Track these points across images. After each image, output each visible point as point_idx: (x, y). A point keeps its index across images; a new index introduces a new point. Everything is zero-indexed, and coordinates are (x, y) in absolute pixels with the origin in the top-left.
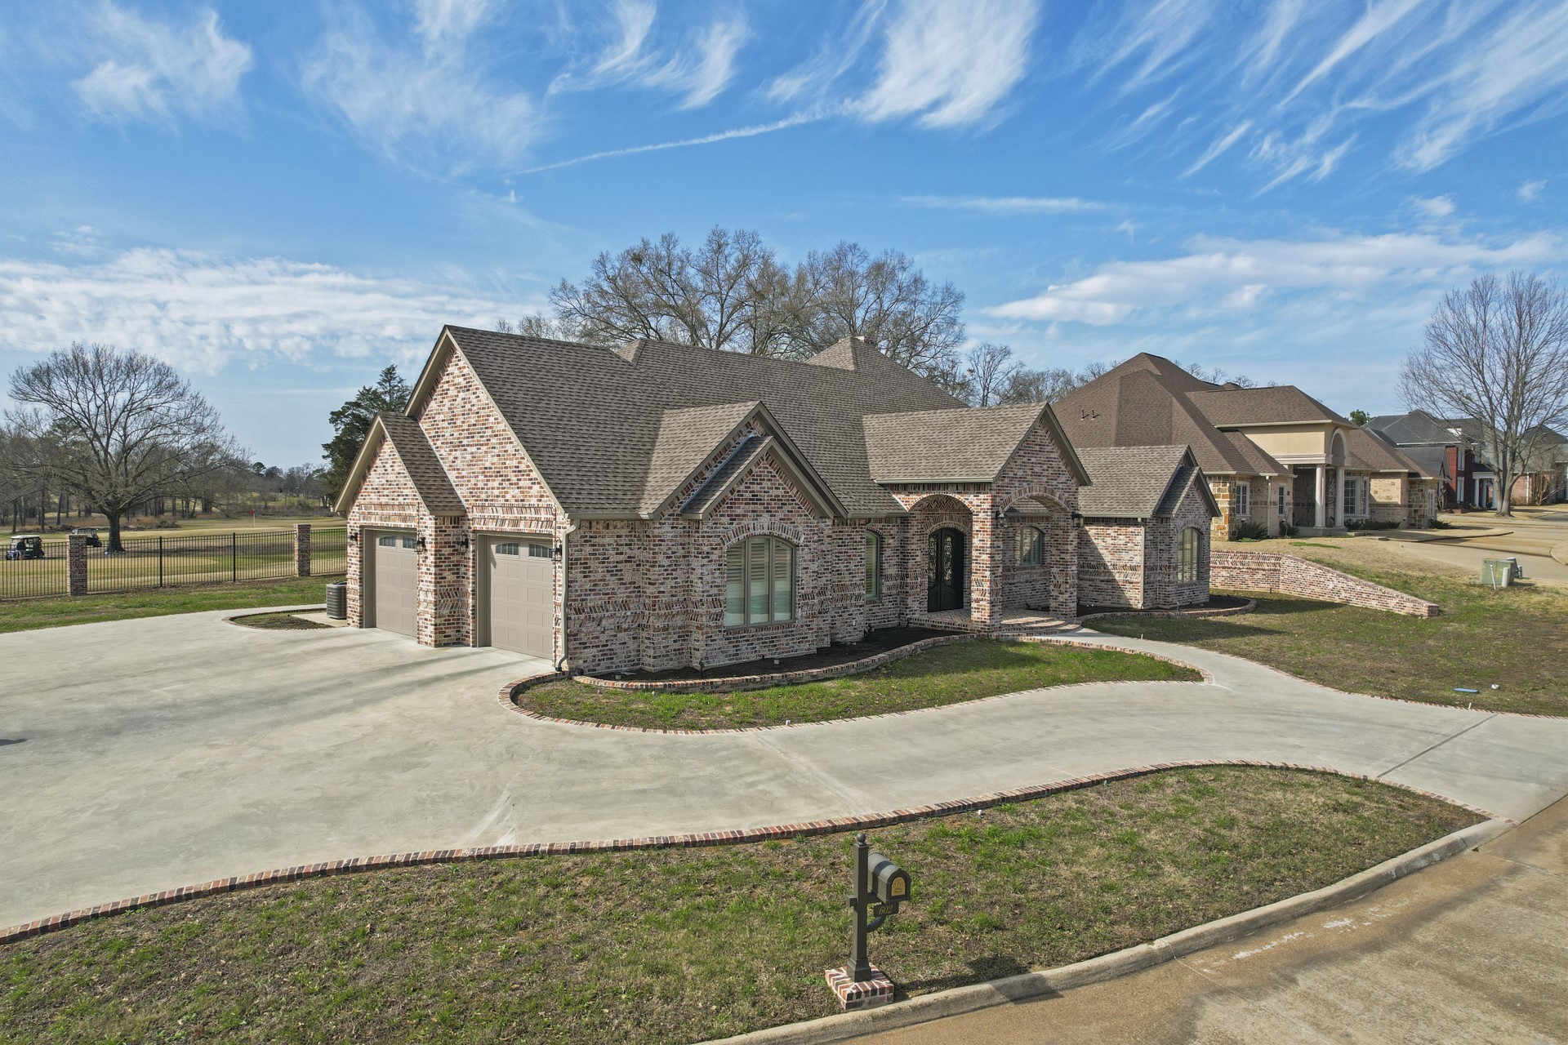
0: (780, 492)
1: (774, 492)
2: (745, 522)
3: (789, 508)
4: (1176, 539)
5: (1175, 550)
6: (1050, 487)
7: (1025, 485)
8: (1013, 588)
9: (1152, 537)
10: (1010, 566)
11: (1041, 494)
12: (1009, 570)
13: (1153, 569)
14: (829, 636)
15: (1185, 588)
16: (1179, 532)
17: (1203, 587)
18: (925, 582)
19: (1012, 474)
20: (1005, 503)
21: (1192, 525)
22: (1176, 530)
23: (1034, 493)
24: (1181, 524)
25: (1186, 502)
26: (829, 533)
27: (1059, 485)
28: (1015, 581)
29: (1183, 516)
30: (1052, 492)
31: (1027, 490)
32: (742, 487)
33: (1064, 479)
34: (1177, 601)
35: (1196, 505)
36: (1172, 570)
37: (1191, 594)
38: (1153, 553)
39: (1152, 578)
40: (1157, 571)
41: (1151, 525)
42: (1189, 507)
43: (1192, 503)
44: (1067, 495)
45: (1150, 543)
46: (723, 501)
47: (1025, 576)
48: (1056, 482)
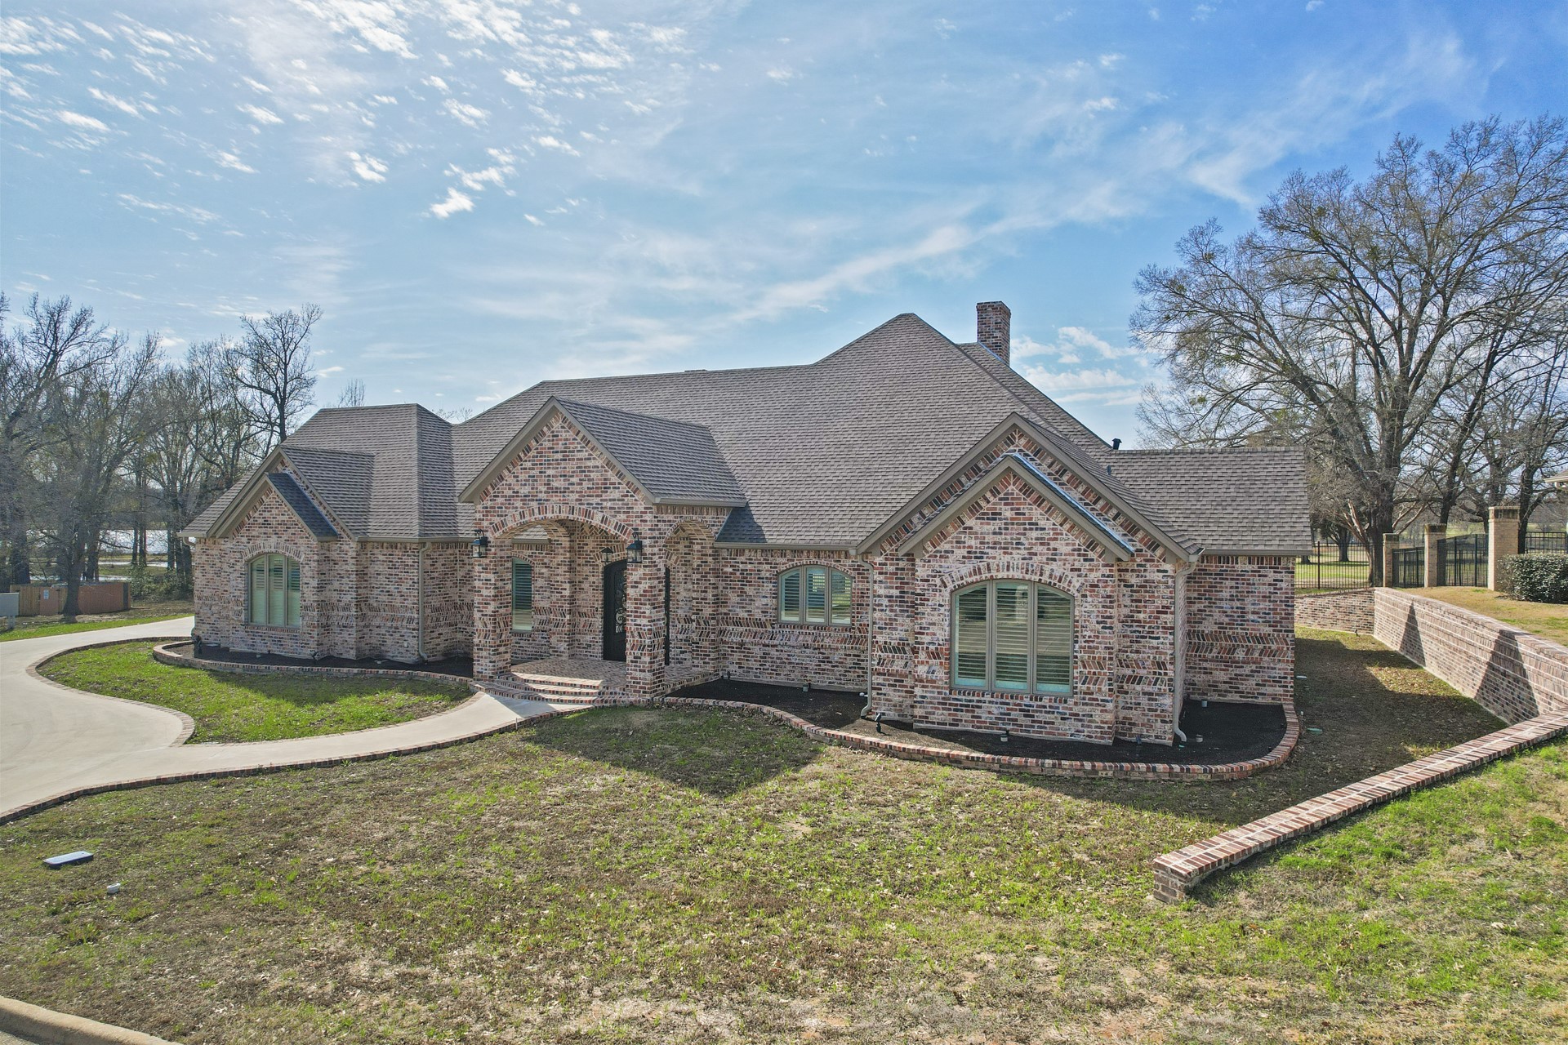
0: (285, 518)
1: (280, 518)
2: (258, 542)
3: (293, 531)
4: (938, 599)
5: (935, 619)
6: (585, 507)
7: (534, 504)
8: (773, 652)
9: (896, 592)
10: (763, 619)
11: (563, 516)
12: (761, 625)
13: (899, 649)
14: (358, 649)
15: (988, 698)
16: (950, 586)
17: (1076, 710)
18: (598, 622)
19: (510, 493)
20: (496, 528)
21: (1011, 573)
22: (938, 581)
23: (549, 515)
24: (958, 570)
25: (986, 528)
26: (354, 554)
27: (605, 504)
28: (776, 642)
29: (971, 555)
30: (587, 514)
31: (536, 511)
32: (256, 515)
33: (616, 494)
34: (949, 719)
35: (1035, 534)
36: (922, 656)
37: (1014, 714)
38: (900, 620)
39: (898, 665)
40: (909, 654)
41: (891, 569)
42: (998, 538)
43: (1015, 530)
44: (623, 516)
45: (885, 602)
46: (242, 525)
47: (801, 638)
48: (598, 500)
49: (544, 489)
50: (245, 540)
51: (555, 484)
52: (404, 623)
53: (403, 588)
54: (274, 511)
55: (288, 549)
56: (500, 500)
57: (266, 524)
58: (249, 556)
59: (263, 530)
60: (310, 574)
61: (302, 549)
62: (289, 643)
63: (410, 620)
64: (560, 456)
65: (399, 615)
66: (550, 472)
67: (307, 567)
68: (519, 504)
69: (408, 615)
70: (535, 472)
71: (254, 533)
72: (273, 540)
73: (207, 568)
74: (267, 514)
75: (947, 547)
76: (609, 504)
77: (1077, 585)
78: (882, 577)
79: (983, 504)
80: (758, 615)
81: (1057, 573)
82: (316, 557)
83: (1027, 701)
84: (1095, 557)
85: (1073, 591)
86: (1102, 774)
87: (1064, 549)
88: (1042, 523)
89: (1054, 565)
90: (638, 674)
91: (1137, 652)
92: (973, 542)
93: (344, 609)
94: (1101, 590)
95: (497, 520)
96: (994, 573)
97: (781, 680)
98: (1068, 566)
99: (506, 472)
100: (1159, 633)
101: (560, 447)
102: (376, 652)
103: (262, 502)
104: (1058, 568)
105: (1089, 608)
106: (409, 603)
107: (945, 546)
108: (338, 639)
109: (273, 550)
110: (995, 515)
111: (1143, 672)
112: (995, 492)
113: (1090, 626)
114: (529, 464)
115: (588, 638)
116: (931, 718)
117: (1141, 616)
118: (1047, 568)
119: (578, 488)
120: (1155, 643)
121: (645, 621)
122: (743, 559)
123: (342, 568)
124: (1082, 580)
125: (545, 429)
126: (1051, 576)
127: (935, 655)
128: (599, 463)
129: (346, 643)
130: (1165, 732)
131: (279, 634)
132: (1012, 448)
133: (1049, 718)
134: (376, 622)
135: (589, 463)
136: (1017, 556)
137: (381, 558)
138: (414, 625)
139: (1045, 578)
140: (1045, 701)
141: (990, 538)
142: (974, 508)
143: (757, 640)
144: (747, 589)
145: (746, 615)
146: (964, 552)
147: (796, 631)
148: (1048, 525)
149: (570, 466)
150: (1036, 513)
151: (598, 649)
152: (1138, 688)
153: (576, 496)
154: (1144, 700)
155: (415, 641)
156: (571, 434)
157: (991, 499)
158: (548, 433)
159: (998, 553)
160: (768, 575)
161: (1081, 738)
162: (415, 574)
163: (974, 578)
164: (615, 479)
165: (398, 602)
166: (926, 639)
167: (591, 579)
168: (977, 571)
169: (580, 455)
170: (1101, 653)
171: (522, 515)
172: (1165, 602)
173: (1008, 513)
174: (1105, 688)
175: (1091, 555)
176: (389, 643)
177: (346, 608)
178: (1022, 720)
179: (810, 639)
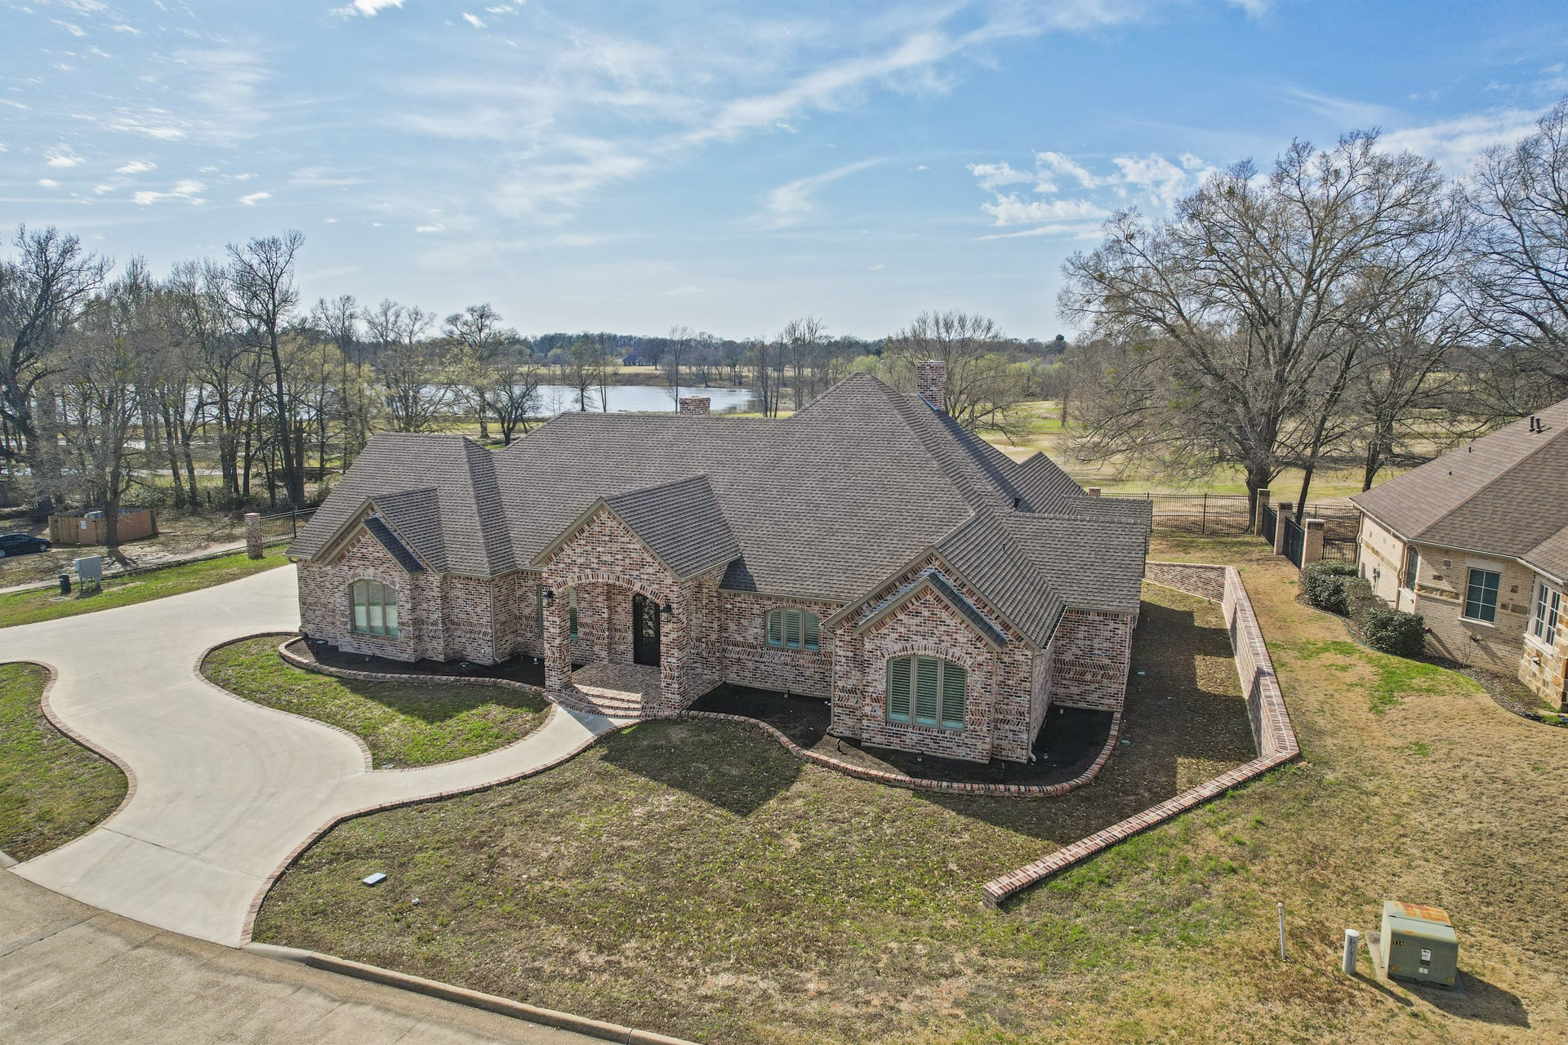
0: (381, 555)
1: (376, 555)
2: (358, 571)
3: (387, 565)
4: (879, 665)
5: (876, 677)
6: (627, 577)
7: (588, 571)
8: (762, 667)
9: (851, 654)
10: (755, 643)
11: (611, 582)
12: (753, 647)
13: (853, 691)
14: (445, 655)
15: (910, 730)
16: (887, 657)
17: (966, 741)
18: (630, 636)
19: (569, 561)
20: (559, 586)
21: (927, 652)
22: (879, 653)
23: (600, 580)
24: (892, 646)
25: (911, 622)
26: (439, 585)
27: (642, 576)
28: (764, 660)
29: (901, 638)
30: (630, 582)
31: (590, 576)
32: (355, 550)
33: (651, 570)
34: (885, 742)
35: (943, 628)
36: (868, 700)
37: (927, 741)
38: (853, 672)
39: (852, 702)
40: (859, 695)
41: (848, 638)
42: (919, 628)
43: (930, 624)
44: (657, 586)
45: (844, 660)
46: (343, 557)
47: (782, 658)
48: (637, 573)
49: (596, 561)
50: (346, 568)
51: (604, 558)
52: (481, 636)
53: (478, 610)
54: (371, 549)
55: (384, 579)
56: (561, 565)
57: (364, 558)
58: (351, 581)
59: (362, 562)
60: (404, 599)
61: (396, 579)
62: (390, 648)
63: (485, 634)
64: (607, 538)
65: (476, 629)
66: (599, 549)
67: (402, 594)
68: (576, 570)
69: (484, 630)
70: (589, 548)
71: (353, 564)
72: (371, 571)
73: (308, 580)
74: (364, 551)
75: (886, 631)
76: (646, 577)
77: (970, 663)
78: (841, 644)
79: (910, 605)
80: (751, 640)
81: (957, 655)
82: (409, 587)
83: (936, 734)
84: (981, 646)
85: (966, 667)
86: (977, 792)
87: (962, 640)
88: (948, 622)
89: (955, 650)
90: (669, 695)
91: (1007, 704)
92: (902, 630)
93: (432, 624)
94: (985, 668)
95: (560, 580)
96: (916, 651)
97: (768, 686)
98: (964, 651)
99: (565, 546)
100: (1021, 693)
101: (607, 532)
102: (459, 655)
103: (359, 541)
104: (957, 651)
105: (977, 678)
106: (484, 621)
107: (884, 631)
108: (429, 646)
109: (371, 578)
110: (918, 614)
111: (1010, 717)
112: (918, 598)
113: (977, 690)
114: (583, 542)
115: (622, 647)
116: (873, 740)
117: (1011, 682)
118: (951, 651)
119: (622, 563)
120: (1018, 699)
121: (674, 660)
122: (739, 599)
123: (429, 594)
124: (972, 660)
125: (595, 518)
126: (953, 656)
127: (877, 700)
128: (637, 546)
129: (436, 650)
130: (1022, 755)
131: (381, 641)
132: (930, 566)
133: (949, 744)
134: (458, 633)
135: (629, 546)
136: (931, 642)
137: (459, 586)
138: (489, 638)
139: (949, 657)
140: (947, 735)
141: (914, 628)
142: (904, 608)
143: (750, 657)
144: (742, 621)
145: (742, 639)
146: (897, 636)
147: (779, 653)
148: (952, 623)
149: (615, 547)
150: (945, 615)
151: (630, 656)
152: (1007, 727)
153: (621, 568)
154: (1010, 735)
155: (490, 649)
156: (614, 524)
157: (915, 602)
158: (597, 521)
159: (919, 638)
160: (758, 612)
161: (969, 759)
162: (487, 600)
163: (903, 653)
164: (649, 559)
165: (474, 620)
166: (871, 690)
167: (624, 605)
168: (905, 649)
169: (622, 539)
170: (983, 707)
171: (579, 578)
172: (1025, 675)
173: (926, 613)
174: (985, 729)
175: (979, 644)
176: (469, 649)
177: (434, 624)
178: (932, 745)
179: (789, 660)
